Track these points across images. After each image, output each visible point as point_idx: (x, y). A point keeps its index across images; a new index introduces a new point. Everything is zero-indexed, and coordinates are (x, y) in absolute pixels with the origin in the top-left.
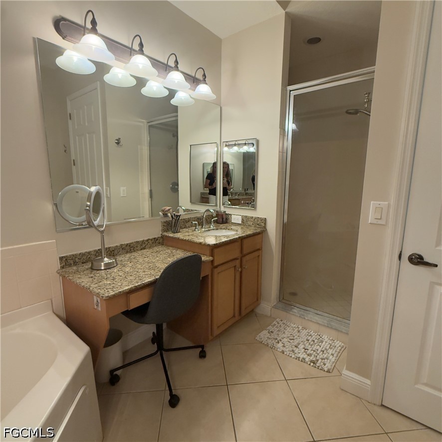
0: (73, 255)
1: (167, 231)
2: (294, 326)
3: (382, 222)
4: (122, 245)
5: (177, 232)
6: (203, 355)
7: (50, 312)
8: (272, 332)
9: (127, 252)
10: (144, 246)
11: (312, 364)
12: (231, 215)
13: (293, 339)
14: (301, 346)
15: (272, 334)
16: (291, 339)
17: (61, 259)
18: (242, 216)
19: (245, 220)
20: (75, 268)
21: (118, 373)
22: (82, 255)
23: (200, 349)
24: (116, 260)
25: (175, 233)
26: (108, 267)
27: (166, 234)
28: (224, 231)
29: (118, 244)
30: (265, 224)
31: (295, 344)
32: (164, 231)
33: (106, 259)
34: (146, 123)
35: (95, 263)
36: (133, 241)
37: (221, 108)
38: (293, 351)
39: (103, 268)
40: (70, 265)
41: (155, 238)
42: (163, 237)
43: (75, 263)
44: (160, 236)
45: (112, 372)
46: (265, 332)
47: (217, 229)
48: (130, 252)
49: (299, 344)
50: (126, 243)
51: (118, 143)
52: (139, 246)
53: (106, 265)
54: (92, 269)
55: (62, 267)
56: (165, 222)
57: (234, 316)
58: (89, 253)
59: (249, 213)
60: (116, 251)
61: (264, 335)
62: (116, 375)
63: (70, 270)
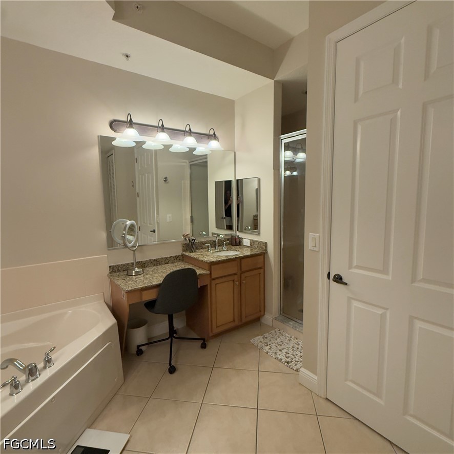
0: (117, 265)
1: (186, 251)
2: (288, 336)
3: (316, 249)
4: (150, 260)
5: (193, 252)
6: (204, 346)
7: (103, 301)
8: (266, 338)
9: (154, 265)
10: (167, 261)
11: (286, 364)
12: (243, 238)
13: (281, 345)
14: (284, 351)
15: (266, 339)
16: (279, 345)
17: (110, 267)
18: (250, 240)
19: (252, 242)
20: (118, 274)
21: (143, 348)
22: (123, 265)
23: (202, 341)
24: (143, 270)
25: (190, 252)
26: (137, 274)
27: (184, 253)
28: (232, 252)
29: (148, 260)
30: (266, 247)
31: (281, 348)
32: (183, 251)
33: (136, 269)
34: (188, 163)
35: (129, 271)
36: (159, 258)
37: (235, 153)
38: (276, 353)
39: (134, 274)
40: (115, 272)
41: (176, 256)
42: (183, 255)
43: (119, 271)
44: (181, 254)
45: (138, 346)
46: (260, 338)
47: (227, 250)
48: (157, 265)
49: (283, 349)
50: (154, 258)
51: (165, 181)
52: (163, 261)
53: (136, 272)
54: (127, 275)
55: (111, 273)
56: (184, 244)
57: (234, 321)
58: (128, 264)
59: (255, 238)
60: (146, 265)
61: (257, 340)
62: (141, 350)
63: (114, 274)
